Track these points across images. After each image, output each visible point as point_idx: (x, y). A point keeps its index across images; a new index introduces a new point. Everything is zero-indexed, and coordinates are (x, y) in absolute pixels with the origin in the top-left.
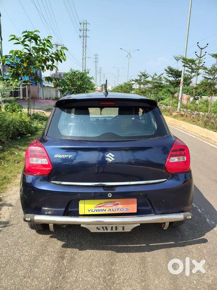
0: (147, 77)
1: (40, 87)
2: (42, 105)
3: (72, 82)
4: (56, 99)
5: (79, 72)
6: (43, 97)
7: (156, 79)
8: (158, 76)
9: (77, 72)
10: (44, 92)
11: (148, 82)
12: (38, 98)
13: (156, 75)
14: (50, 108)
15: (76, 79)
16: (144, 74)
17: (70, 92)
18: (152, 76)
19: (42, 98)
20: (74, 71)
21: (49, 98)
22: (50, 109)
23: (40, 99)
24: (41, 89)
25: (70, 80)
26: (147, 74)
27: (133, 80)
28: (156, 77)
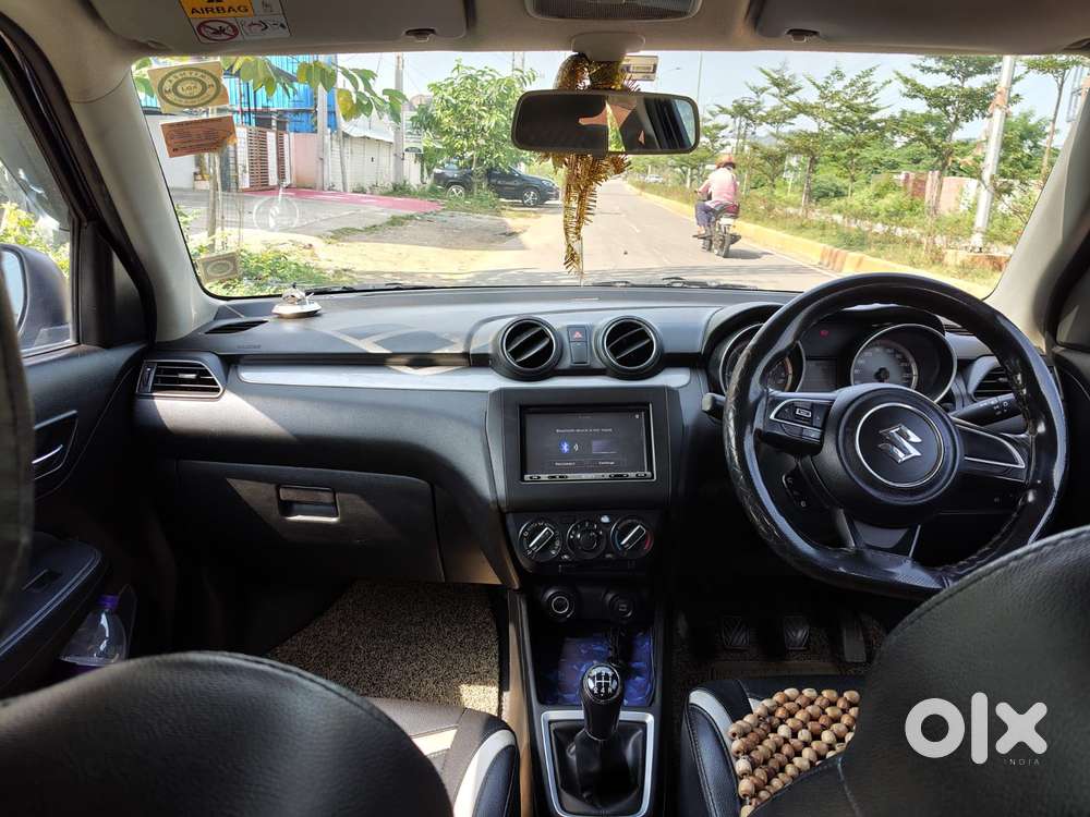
0: (791, 92)
1: (331, 139)
2: (318, 214)
3: (461, 118)
4: (395, 189)
5: (493, 76)
6: (344, 183)
7: (837, 93)
8: (847, 81)
9: (482, 75)
10: (347, 161)
11: (802, 109)
12: (319, 184)
13: (841, 76)
14: (351, 226)
15: (479, 105)
16: (777, 77)
17: (457, 164)
18: (821, 82)
19: (339, 187)
20: (473, 72)
21: (366, 187)
22: (353, 230)
23: (329, 190)
24: (336, 148)
25: (455, 109)
26: (793, 76)
27: (723, 111)
28: (838, 86)
